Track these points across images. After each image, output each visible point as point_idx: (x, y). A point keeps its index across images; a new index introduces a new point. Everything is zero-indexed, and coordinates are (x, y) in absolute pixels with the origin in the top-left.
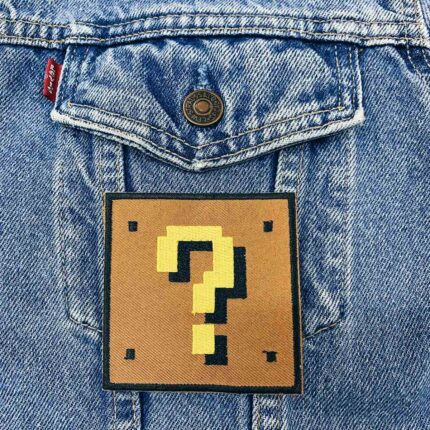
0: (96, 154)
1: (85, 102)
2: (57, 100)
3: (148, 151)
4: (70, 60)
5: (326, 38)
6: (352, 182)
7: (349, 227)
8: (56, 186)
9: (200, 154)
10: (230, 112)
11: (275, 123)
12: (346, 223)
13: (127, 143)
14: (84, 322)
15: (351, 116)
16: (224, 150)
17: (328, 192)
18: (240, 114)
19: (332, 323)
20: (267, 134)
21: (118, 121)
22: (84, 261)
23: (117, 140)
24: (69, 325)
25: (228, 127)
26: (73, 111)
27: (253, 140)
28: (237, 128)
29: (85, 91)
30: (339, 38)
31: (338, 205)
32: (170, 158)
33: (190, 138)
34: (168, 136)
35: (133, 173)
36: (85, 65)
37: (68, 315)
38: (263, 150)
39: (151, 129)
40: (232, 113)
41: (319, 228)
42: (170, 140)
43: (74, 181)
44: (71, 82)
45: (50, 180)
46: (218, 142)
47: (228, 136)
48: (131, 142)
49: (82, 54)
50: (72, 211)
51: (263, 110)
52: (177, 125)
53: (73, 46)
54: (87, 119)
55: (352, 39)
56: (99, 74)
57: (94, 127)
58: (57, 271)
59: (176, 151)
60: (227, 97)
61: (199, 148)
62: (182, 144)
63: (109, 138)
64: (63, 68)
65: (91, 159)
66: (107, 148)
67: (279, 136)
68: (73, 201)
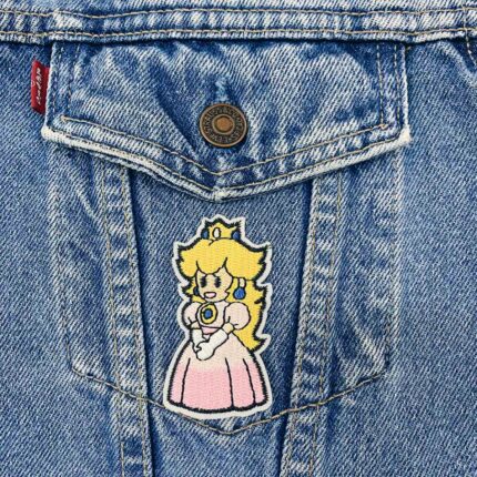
0: (97, 178)
1: (83, 117)
2: (47, 112)
3: (160, 177)
4: (58, 62)
5: (365, 37)
6: (399, 208)
7: (397, 260)
8: (52, 216)
9: (221, 181)
10: (255, 135)
11: (307, 148)
12: (393, 257)
13: (135, 167)
14: (89, 374)
15: (396, 136)
16: (249, 178)
17: (372, 219)
18: (267, 137)
19: (376, 374)
20: (299, 161)
21: (124, 141)
22: (87, 303)
23: (123, 163)
24: (71, 377)
25: (254, 151)
26: (69, 128)
27: (282, 168)
28: (264, 152)
29: (81, 103)
30: (382, 36)
31: (385, 235)
32: (186, 185)
33: (209, 162)
34: (184, 160)
35: (141, 201)
36: (77, 68)
37: (70, 366)
38: (295, 179)
39: (164, 151)
40: (258, 136)
41: (363, 263)
42: (186, 165)
43: (73, 210)
44: (62, 90)
45: (44, 209)
46: (242, 168)
47: (253, 161)
48: (140, 165)
49: (72, 54)
50: (72, 245)
51: (293, 132)
52: (194, 148)
53: (60, 43)
54: (87, 137)
55: (398, 37)
56: (97, 81)
57: (96, 147)
58: (56, 315)
59: (193, 178)
60: (251, 117)
61: (220, 174)
62: (200, 169)
63: (113, 160)
64: (51, 73)
65: (91, 184)
66: (110, 172)
67: (313, 163)
68: (73, 233)
